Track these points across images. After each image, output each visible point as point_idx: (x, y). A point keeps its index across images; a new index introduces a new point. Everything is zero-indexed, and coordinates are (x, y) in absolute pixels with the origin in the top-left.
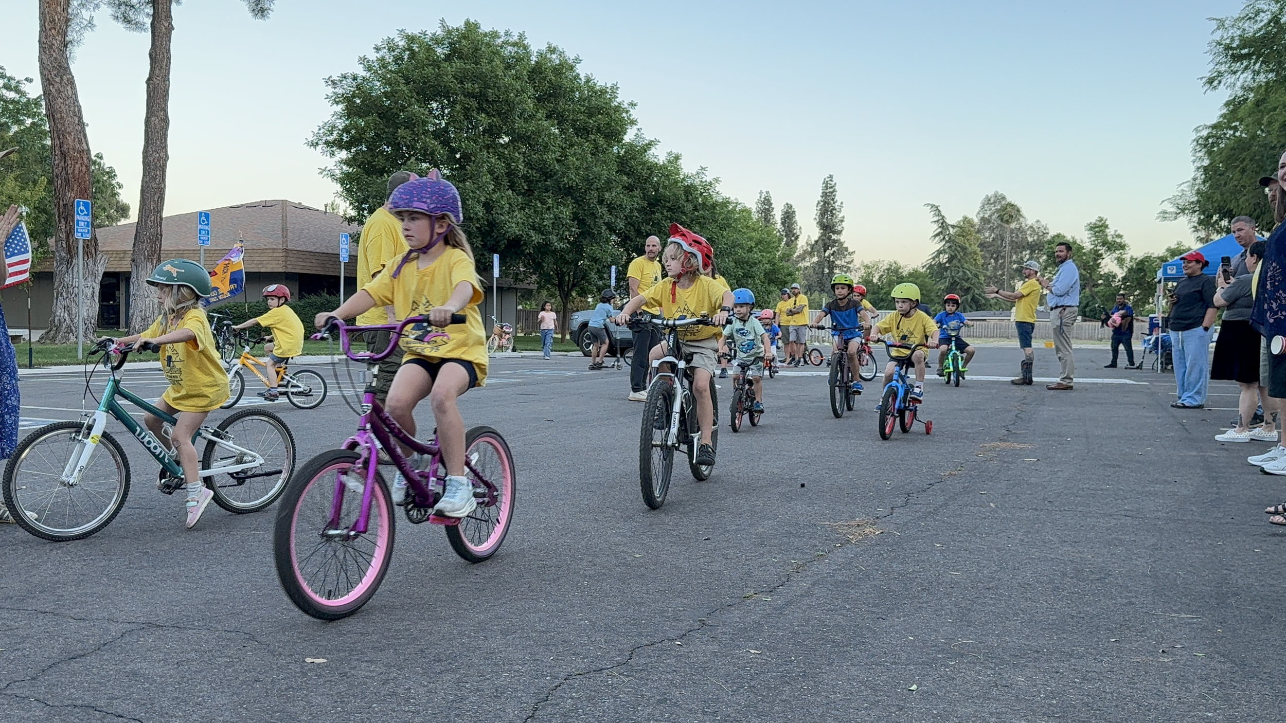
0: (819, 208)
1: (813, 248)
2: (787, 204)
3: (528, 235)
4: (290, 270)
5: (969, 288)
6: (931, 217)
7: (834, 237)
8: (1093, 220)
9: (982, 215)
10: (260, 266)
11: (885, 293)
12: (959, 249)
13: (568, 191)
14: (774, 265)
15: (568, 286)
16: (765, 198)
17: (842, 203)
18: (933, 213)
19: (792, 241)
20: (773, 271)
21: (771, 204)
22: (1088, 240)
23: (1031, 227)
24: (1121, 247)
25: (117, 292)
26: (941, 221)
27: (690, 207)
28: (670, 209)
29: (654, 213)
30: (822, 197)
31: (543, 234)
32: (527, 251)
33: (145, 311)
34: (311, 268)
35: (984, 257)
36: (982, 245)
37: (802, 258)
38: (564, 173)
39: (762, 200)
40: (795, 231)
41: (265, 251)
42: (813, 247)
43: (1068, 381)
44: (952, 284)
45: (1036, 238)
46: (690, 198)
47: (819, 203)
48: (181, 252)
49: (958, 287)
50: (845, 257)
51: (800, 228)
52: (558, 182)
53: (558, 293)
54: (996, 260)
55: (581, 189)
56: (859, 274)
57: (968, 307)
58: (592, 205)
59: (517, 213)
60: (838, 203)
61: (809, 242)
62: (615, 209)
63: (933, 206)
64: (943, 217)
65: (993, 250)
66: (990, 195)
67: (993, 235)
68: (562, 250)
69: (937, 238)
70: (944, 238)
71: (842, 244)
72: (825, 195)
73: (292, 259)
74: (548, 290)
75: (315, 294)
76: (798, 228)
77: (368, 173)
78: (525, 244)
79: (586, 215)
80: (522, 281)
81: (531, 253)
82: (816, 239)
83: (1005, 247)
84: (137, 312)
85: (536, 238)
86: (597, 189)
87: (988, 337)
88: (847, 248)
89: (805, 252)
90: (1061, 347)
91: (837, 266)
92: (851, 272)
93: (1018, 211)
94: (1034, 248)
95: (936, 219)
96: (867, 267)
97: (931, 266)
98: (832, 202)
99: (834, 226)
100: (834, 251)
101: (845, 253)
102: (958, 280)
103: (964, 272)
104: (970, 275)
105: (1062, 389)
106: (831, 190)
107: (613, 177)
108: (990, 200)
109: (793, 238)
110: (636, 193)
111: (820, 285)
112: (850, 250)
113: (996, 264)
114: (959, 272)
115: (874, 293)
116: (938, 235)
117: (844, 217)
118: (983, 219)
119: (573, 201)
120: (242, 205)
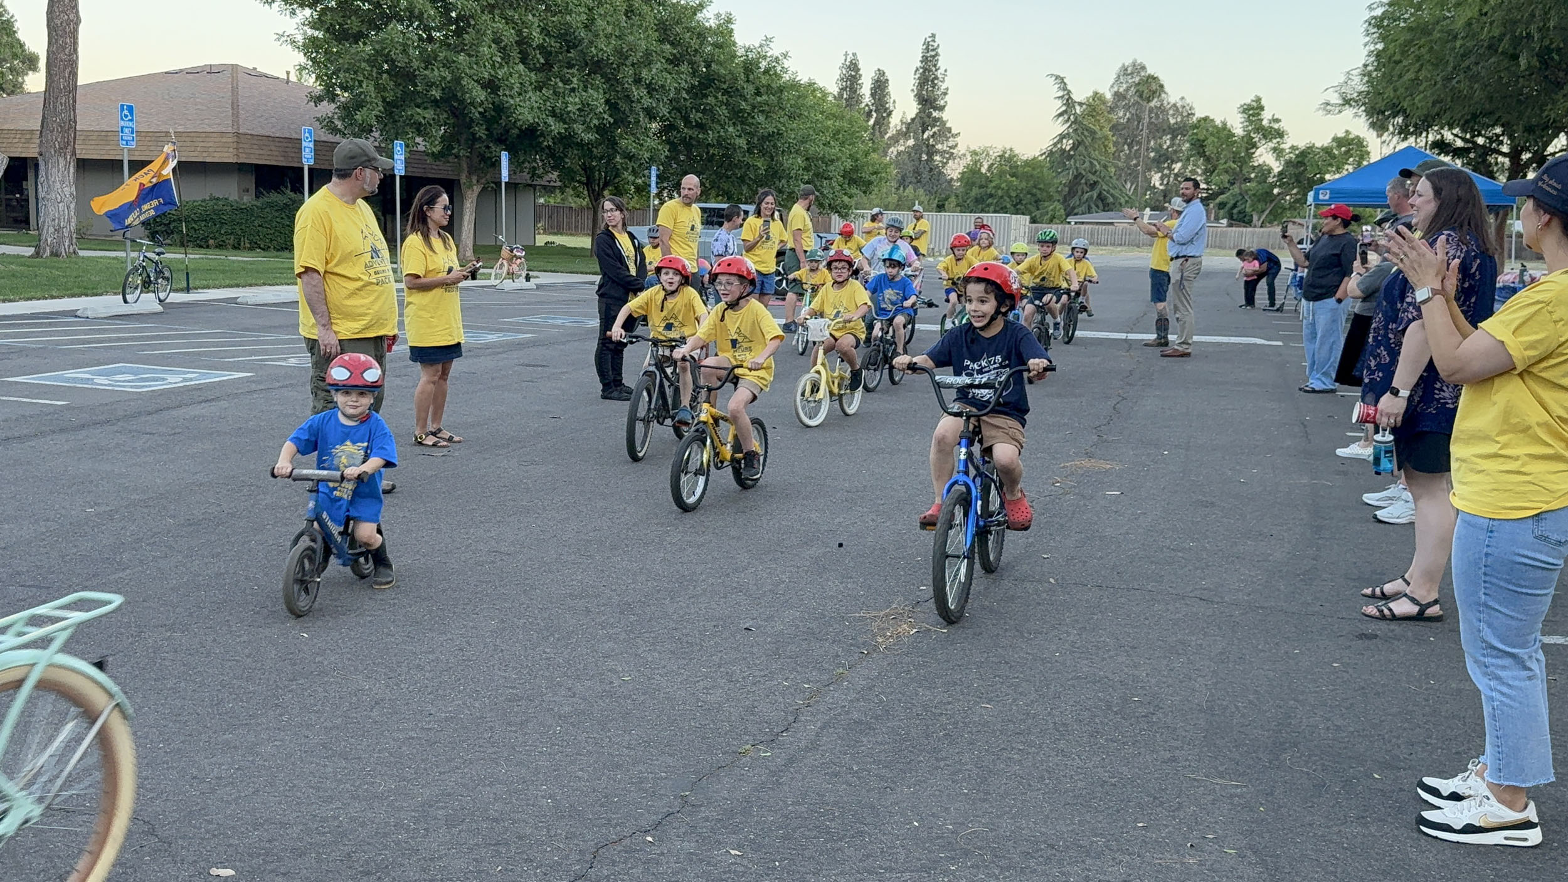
0: (917, 77)
1: (909, 128)
2: (879, 70)
3: (545, 123)
4: (243, 160)
5: (1095, 183)
6: (1055, 91)
7: (935, 114)
8: (1248, 100)
9: (1116, 89)
10: (205, 154)
11: (994, 187)
12: (1086, 133)
13: (596, 66)
14: (857, 160)
15: (599, 185)
16: (851, 62)
17: (946, 71)
18: (1057, 86)
19: (884, 118)
20: (855, 169)
21: (859, 70)
22: (1241, 125)
23: (1175, 105)
24: (1278, 134)
25: (24, 183)
26: (1066, 97)
27: (750, 89)
28: (726, 92)
29: (705, 96)
30: (922, 62)
31: (565, 123)
32: (545, 143)
33: (59, 219)
34: (270, 158)
35: (1115, 144)
36: (1114, 128)
37: (895, 140)
38: (591, 43)
39: (848, 64)
40: (887, 106)
41: (211, 135)
42: (908, 126)
43: (1185, 346)
44: (1076, 177)
45: (1179, 120)
46: (751, 77)
47: (917, 69)
48: (103, 134)
49: (1083, 181)
50: (947, 140)
51: (894, 102)
52: (584, 54)
53: (586, 192)
54: (1130, 146)
55: (612, 64)
56: (964, 162)
57: (1093, 206)
58: (626, 86)
59: (530, 94)
60: (941, 71)
61: (904, 120)
62: (656, 90)
63: (1057, 77)
64: (1069, 92)
65: (1127, 134)
66: (1126, 64)
67: (1128, 115)
68: (590, 143)
69: (1061, 119)
70: (1069, 118)
71: (944, 123)
72: (925, 59)
73: (245, 146)
74: (574, 188)
75: (276, 190)
76: (892, 101)
77: (339, 41)
78: (542, 135)
79: (619, 98)
80: (540, 177)
81: (549, 146)
82: (913, 116)
83: (1142, 130)
84: (49, 221)
85: (556, 127)
86: (633, 65)
87: (1114, 244)
88: (950, 129)
89: (899, 133)
90: (1179, 305)
91: (937, 152)
92: (954, 159)
93: (1162, 86)
94: (1175, 131)
95: (1061, 93)
96: (974, 153)
97: (1051, 153)
98: (934, 69)
99: (935, 100)
100: (935, 133)
101: (948, 135)
102: (1084, 173)
103: (1090, 162)
104: (1098, 167)
105: (1178, 356)
106: (933, 53)
107: (652, 48)
108: (1126, 70)
109: (885, 115)
110: (685, 67)
111: (916, 175)
112: (954, 131)
113: (1130, 151)
114: (1084, 162)
115: (981, 187)
116: (1060, 115)
117: (947, 89)
118: (1117, 94)
119: (603, 80)
120: (181, 71)
